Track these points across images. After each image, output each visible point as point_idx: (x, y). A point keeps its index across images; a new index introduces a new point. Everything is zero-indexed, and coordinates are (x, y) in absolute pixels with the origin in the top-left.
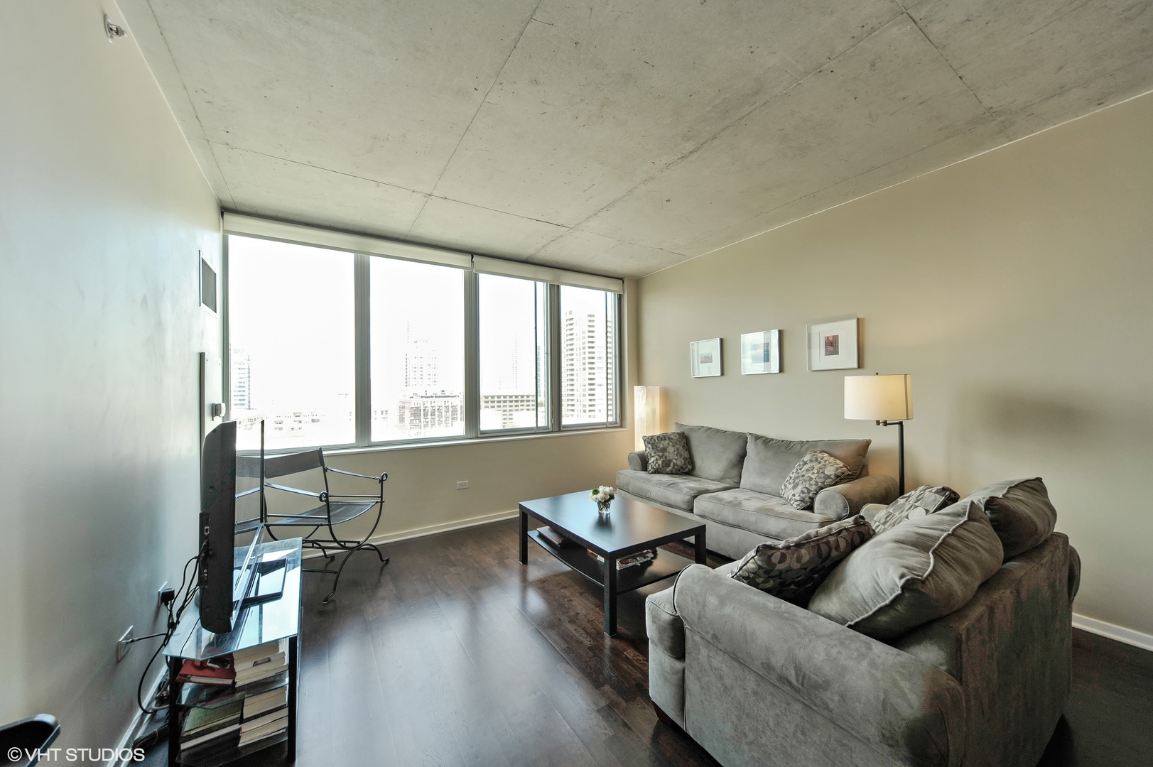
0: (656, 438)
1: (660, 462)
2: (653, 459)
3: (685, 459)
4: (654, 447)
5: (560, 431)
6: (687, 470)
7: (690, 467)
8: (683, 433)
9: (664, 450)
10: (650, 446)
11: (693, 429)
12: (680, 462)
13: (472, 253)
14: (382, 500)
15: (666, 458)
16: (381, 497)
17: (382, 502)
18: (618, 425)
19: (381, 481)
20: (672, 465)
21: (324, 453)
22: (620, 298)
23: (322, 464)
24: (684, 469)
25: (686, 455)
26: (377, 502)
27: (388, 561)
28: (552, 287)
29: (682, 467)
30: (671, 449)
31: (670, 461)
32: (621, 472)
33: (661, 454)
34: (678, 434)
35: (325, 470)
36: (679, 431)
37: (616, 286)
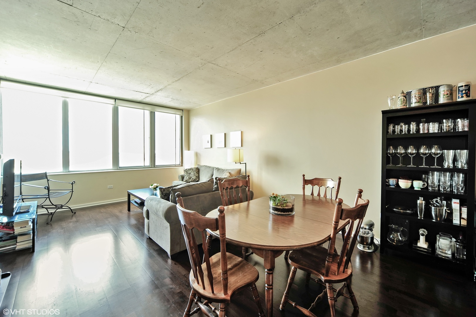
0: (188, 170)
1: (188, 178)
2: (186, 177)
3: (196, 176)
4: (187, 172)
5: (155, 167)
6: (197, 180)
7: (198, 179)
8: (198, 168)
9: (190, 174)
10: (185, 172)
11: (202, 166)
12: (194, 178)
13: (115, 99)
14: (72, 191)
15: (190, 176)
16: (72, 190)
17: (72, 192)
18: (180, 165)
19: (72, 184)
20: (192, 179)
21: (47, 174)
22: (182, 117)
23: (47, 178)
24: (196, 180)
25: (197, 175)
26: (70, 192)
27: (75, 213)
28: (151, 112)
29: (195, 179)
30: (192, 173)
31: (191, 177)
32: (174, 181)
33: (188, 175)
34: (196, 168)
35: (48, 180)
36: (196, 167)
37: (180, 113)
